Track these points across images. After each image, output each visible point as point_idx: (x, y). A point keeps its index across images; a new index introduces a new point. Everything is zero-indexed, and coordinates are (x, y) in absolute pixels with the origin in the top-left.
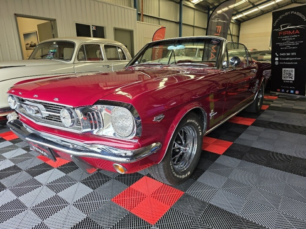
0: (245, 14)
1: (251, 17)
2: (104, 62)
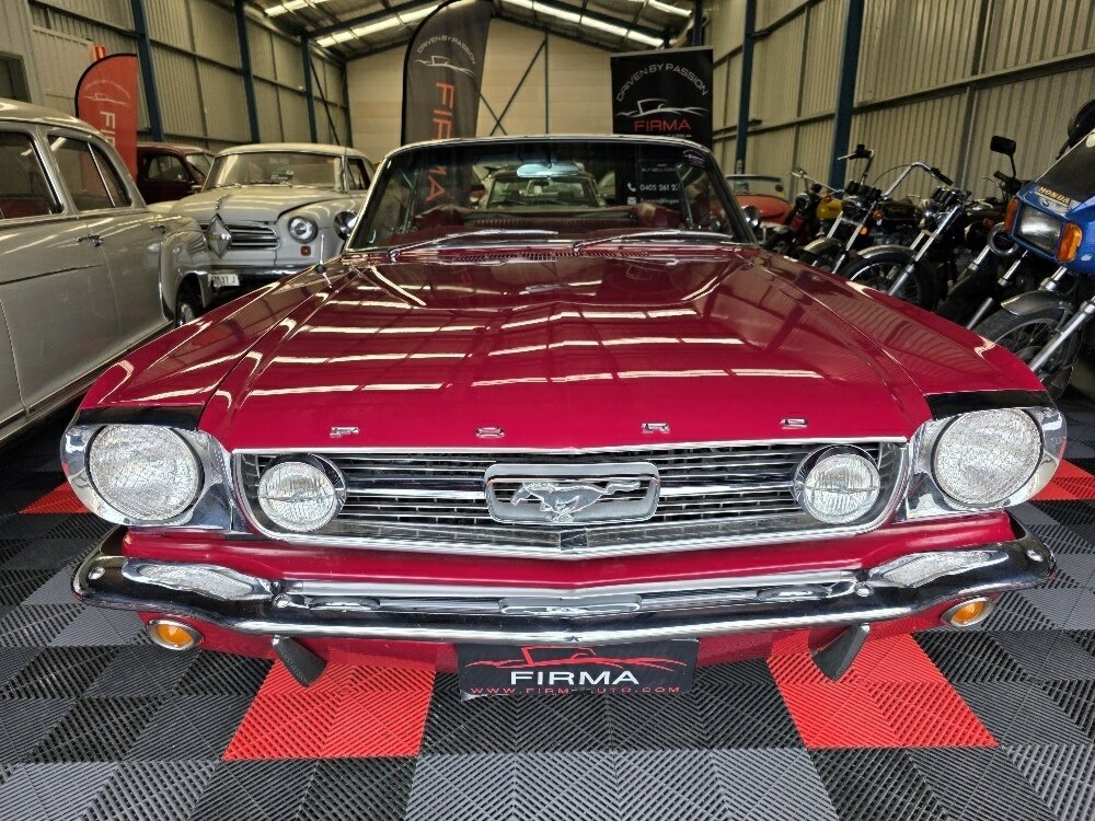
0: (361, 31)
1: (378, 46)
2: (69, 220)
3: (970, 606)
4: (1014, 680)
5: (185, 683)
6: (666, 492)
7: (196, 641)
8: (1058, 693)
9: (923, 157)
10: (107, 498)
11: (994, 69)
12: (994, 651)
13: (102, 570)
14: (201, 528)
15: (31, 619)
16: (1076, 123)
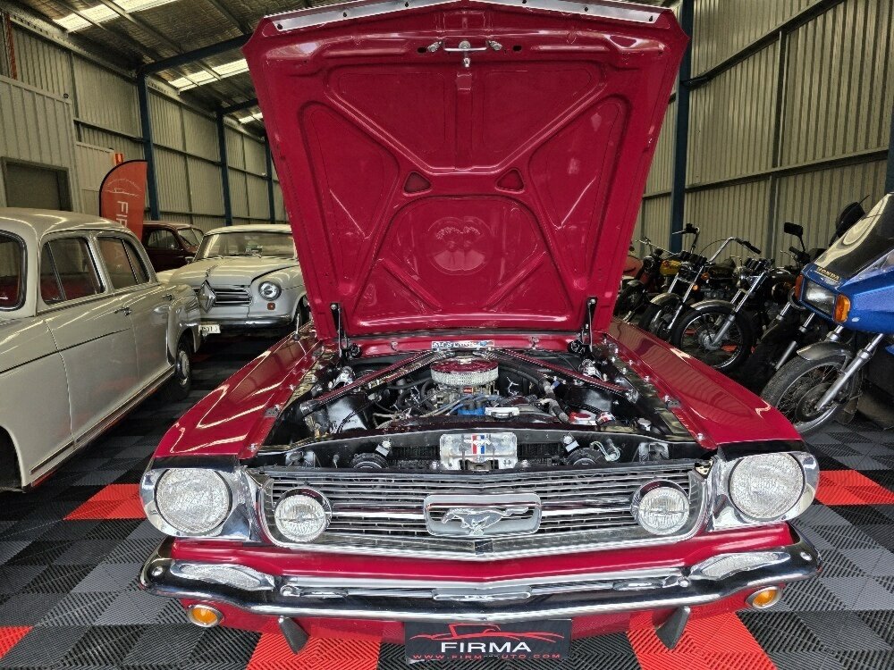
2: (108, 297)
3: (765, 593)
4: (813, 651)
5: (196, 654)
6: (546, 513)
7: (220, 619)
8: (847, 661)
9: (735, 233)
10: (166, 518)
11: (789, 163)
12: (799, 627)
13: (161, 569)
14: (226, 538)
15: (79, 603)
16: (841, 219)
